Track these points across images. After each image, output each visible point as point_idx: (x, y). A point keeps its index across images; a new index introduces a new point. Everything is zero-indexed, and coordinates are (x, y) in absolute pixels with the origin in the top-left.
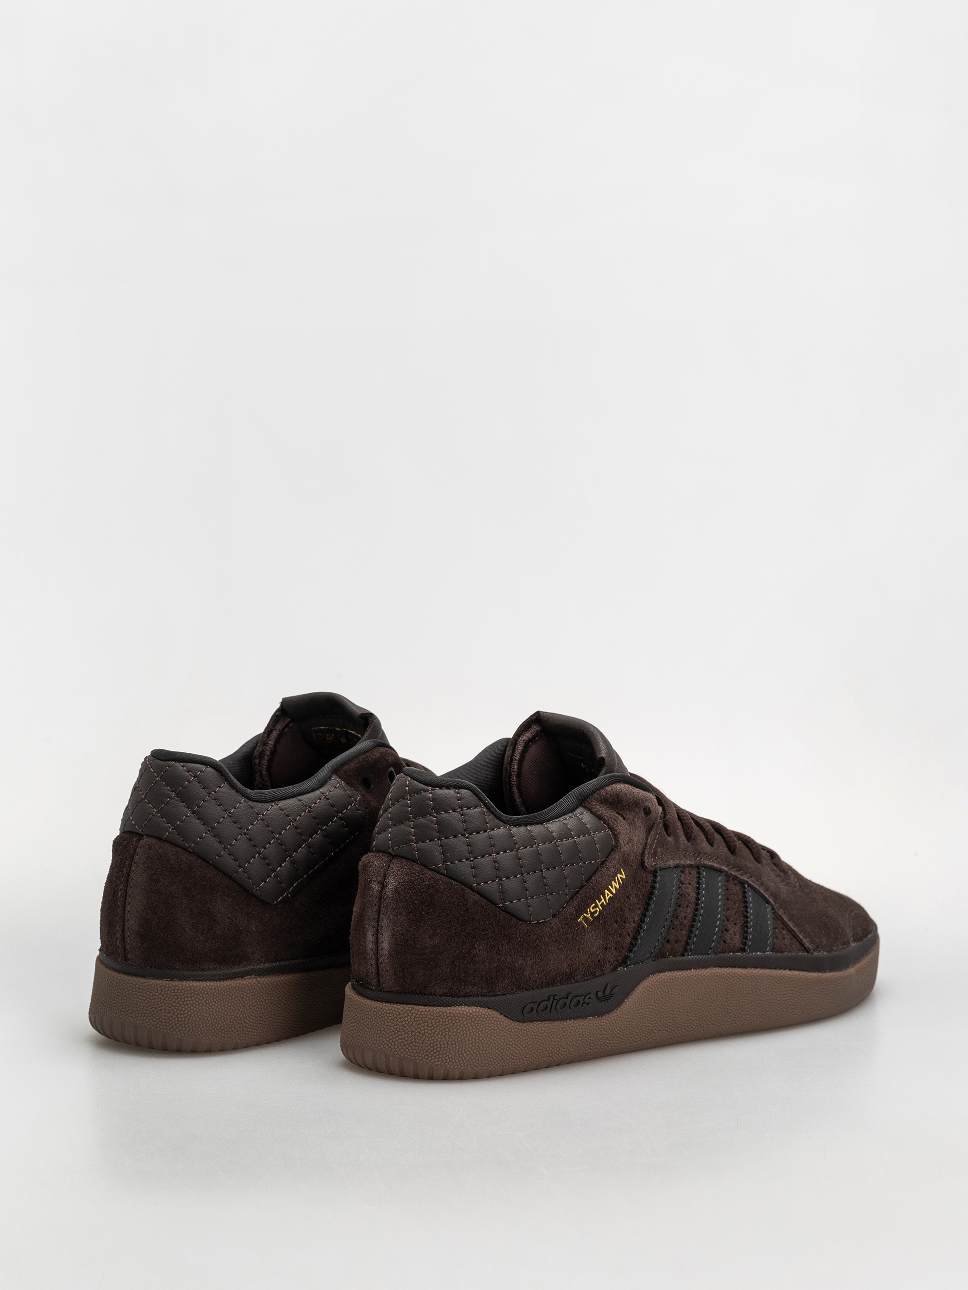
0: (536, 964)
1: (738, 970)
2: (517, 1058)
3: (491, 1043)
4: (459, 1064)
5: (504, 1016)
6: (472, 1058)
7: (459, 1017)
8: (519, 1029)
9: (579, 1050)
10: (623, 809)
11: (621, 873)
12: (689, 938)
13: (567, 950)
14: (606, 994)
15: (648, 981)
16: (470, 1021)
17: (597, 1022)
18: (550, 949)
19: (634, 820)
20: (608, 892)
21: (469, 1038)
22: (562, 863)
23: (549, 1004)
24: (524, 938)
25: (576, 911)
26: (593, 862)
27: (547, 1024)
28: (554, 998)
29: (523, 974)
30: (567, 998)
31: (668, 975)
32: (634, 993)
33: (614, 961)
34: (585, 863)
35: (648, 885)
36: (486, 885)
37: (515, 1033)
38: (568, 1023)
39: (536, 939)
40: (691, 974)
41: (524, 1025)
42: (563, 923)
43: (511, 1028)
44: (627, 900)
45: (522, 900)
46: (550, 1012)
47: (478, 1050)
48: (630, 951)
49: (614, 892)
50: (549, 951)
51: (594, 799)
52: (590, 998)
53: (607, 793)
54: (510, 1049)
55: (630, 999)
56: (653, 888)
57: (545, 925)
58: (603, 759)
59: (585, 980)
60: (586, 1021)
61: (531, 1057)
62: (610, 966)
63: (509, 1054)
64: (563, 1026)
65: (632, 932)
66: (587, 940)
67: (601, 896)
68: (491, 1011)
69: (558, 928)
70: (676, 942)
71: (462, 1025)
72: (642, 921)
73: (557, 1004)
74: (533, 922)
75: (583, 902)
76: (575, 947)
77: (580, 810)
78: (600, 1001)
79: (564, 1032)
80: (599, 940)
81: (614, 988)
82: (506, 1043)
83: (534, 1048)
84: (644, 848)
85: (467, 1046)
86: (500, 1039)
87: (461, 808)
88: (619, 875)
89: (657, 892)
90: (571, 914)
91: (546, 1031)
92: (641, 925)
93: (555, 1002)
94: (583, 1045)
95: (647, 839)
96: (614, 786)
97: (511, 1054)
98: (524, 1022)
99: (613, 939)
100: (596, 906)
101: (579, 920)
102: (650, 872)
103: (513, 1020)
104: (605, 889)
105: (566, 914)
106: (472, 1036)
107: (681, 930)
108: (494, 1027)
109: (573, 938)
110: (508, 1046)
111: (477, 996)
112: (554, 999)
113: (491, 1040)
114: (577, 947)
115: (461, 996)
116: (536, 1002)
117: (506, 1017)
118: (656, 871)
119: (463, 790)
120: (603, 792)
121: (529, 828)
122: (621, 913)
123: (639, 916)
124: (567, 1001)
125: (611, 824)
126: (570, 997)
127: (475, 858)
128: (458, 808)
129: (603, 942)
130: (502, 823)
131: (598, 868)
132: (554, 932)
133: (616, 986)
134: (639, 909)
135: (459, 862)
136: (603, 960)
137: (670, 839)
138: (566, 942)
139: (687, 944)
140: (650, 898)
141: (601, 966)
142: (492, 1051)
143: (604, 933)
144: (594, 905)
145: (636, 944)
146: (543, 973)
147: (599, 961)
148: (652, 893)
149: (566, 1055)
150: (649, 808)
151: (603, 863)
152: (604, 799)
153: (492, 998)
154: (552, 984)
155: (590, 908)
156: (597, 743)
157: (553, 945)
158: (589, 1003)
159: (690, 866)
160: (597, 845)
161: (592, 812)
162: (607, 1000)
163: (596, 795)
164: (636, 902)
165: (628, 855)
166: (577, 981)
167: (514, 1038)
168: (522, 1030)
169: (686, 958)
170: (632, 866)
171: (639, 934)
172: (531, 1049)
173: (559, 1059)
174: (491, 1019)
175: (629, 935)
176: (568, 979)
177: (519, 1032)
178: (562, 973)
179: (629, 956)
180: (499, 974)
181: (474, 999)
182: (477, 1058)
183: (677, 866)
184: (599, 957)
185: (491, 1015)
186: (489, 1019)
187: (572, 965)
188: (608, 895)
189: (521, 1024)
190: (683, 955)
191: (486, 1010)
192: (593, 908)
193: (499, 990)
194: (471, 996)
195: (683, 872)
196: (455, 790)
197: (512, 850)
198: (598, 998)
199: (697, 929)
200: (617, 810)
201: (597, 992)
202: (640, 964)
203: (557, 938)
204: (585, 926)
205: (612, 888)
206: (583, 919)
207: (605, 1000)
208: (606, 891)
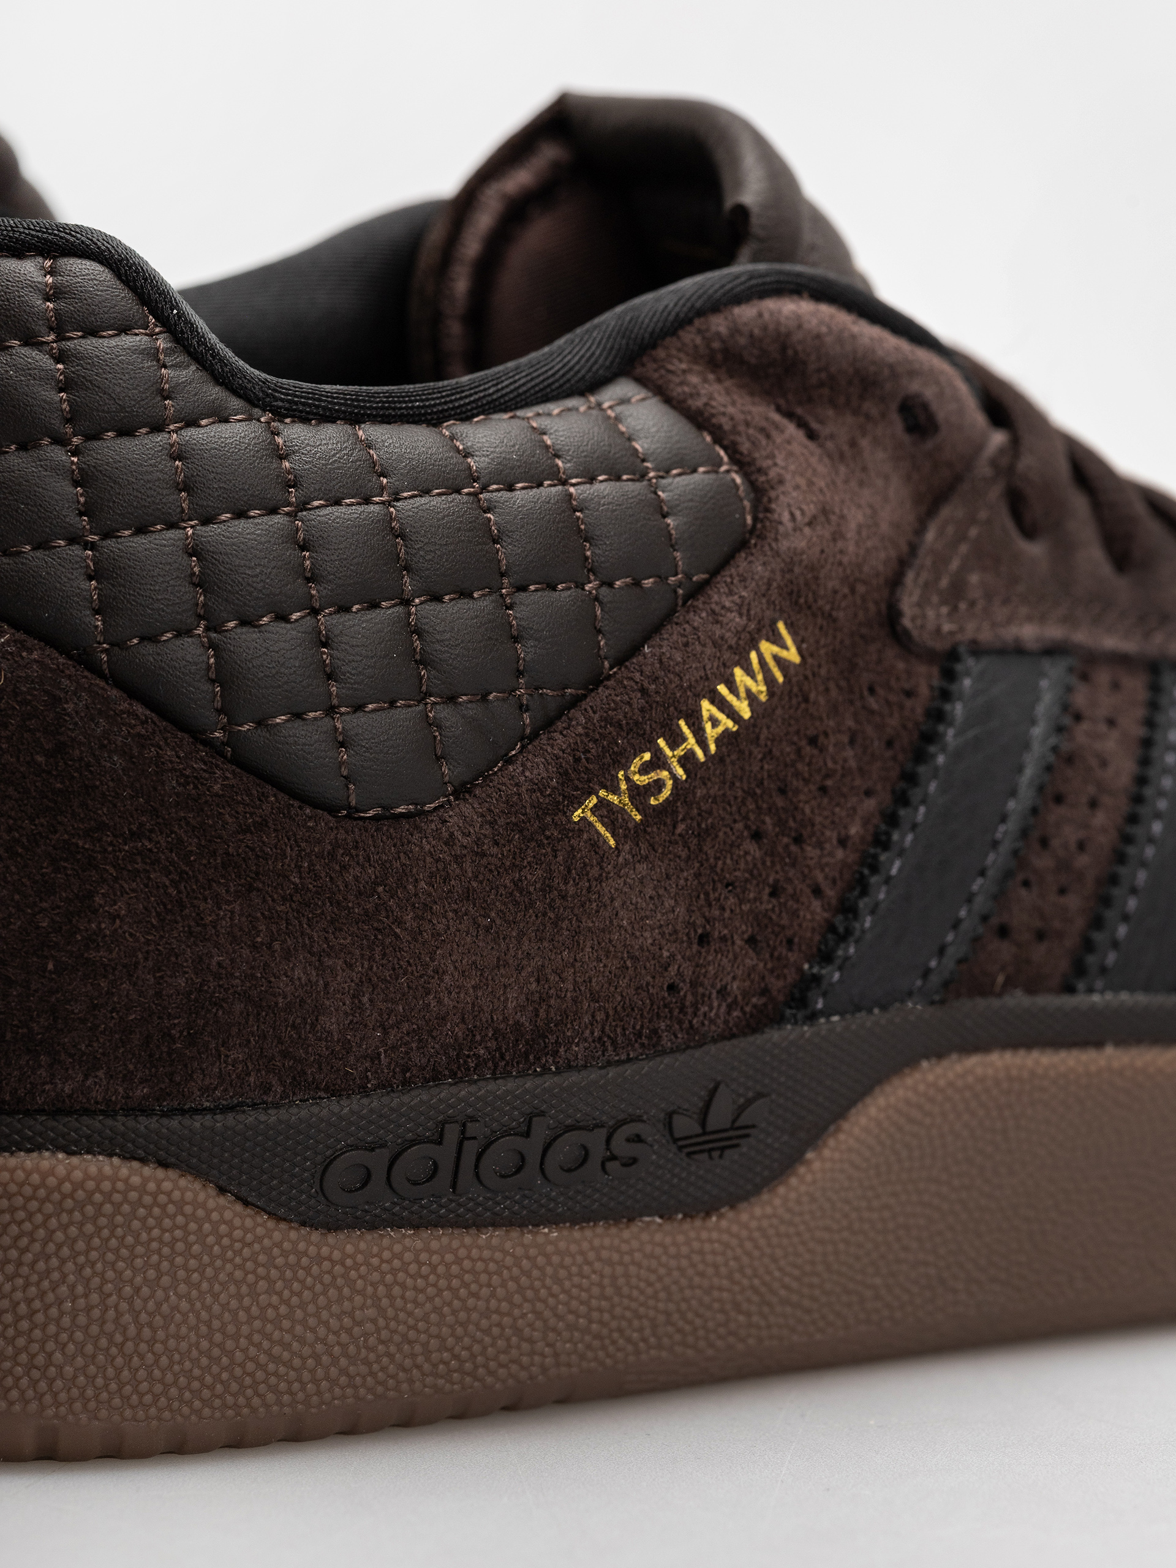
0: (374, 987)
2: (306, 1376)
3: (175, 1308)
4: (30, 1393)
5: (239, 1198)
6: (92, 1369)
7: (28, 1199)
8: (305, 1253)
9: (604, 1348)
10: (810, 400)
11: (777, 640)
12: (1097, 923)
13: (522, 934)
14: (713, 1123)
15: (909, 1081)
16: (77, 1216)
17: (680, 1238)
18: (440, 927)
19: (853, 444)
20: (715, 711)
21: (72, 1288)
22: (502, 575)
23: (445, 1154)
24: (317, 877)
25: (564, 774)
26: (648, 583)
27: (439, 1240)
28: (463, 1132)
29: (313, 1026)
30: (527, 1134)
32: (846, 1126)
33: (745, 994)
34: (610, 585)
35: (917, 707)
36: (150, 648)
37: (289, 1274)
38: (540, 1239)
39: (376, 884)
41: (331, 1239)
42: (501, 821)
43: (267, 1251)
44: (808, 750)
45: (312, 715)
46: (454, 1186)
47: (119, 1338)
48: (826, 958)
49: (746, 714)
50: (436, 935)
51: (679, 350)
52: (638, 1139)
53: (735, 331)
54: (268, 1337)
55: (827, 1153)
56: (938, 716)
57: (417, 827)
58: (742, 211)
59: (609, 1064)
60: (626, 1234)
61: (372, 1374)
62: (729, 1013)
63: (263, 1358)
64: (519, 1251)
65: (834, 881)
66: (612, 900)
67: (682, 723)
68: (172, 1174)
69: (478, 842)
70: (1040, 936)
71: (41, 1233)
72: (882, 842)
73: (479, 1156)
74: (365, 811)
75: (595, 741)
76: (555, 924)
77: (623, 388)
78: (689, 1154)
79: (528, 1274)
80: (669, 903)
81: (749, 1102)
82: (247, 1310)
83: (384, 1334)
84: (903, 564)
85: (66, 1321)
86: (216, 1296)
87: (60, 328)
88: (767, 648)
89: (955, 736)
90: (538, 787)
91: (441, 1269)
92: (875, 857)
93: (471, 1149)
94: (620, 1330)
95: (920, 530)
96: (770, 305)
97: (277, 1360)
98: (332, 1227)
99: (741, 902)
100: (658, 762)
101: (577, 816)
102: (930, 656)
103: (280, 1219)
104: (699, 697)
105: (517, 785)
106: (88, 1280)
107: (1062, 891)
108: (189, 1246)
109: (546, 889)
110: (257, 1324)
111: (109, 1112)
112: (463, 1138)
113: (173, 1298)
114: (565, 924)
115: (41, 1111)
116: (383, 1146)
117: (246, 1203)
118: (953, 655)
119: (72, 260)
120: (719, 324)
121: (364, 432)
122: (780, 802)
123: (866, 822)
124: (532, 1147)
125: (745, 447)
126: (541, 1132)
127: (106, 536)
128: (44, 330)
129: (689, 911)
130: (235, 403)
131: (674, 611)
132: (458, 859)
133: (760, 1095)
134: (868, 793)
135: (33, 549)
136: (694, 984)
137: (1035, 550)
138: (517, 903)
139: (1088, 945)
140: (920, 756)
141: (682, 1010)
142: (184, 1345)
143: (697, 875)
144: (647, 756)
145: (848, 932)
146: (405, 1027)
147: (672, 988)
148: (930, 737)
149: (544, 1370)
150: (925, 407)
151: (697, 591)
152: (726, 351)
153: (174, 1123)
154: (453, 1075)
155: (626, 768)
156: (735, 161)
157: (455, 911)
158: (634, 1161)
159: (1121, 660)
160: (669, 521)
161: (668, 401)
162: (723, 1149)
163: (689, 336)
164: (852, 763)
165: (812, 568)
166: (569, 1067)
167: (286, 1293)
168: (319, 1259)
169: (1079, 1000)
170: (830, 618)
171: (864, 892)
172: (372, 1340)
173: (511, 1382)
174: (171, 1209)
175: (817, 891)
176: (526, 1055)
177: (308, 1270)
178: (496, 1031)
179: (816, 979)
180: (201, 1022)
181: (96, 1123)
182: (110, 1372)
183: (1053, 651)
184: (673, 970)
185: (169, 1194)
186: (163, 1207)
187: (542, 999)
188: (715, 722)
189: (315, 1236)
190: (1070, 989)
191: (147, 1171)
192: (645, 769)
193: (205, 1090)
194: (87, 1112)
195: (1085, 677)
196: (40, 259)
197: (273, 511)
198: (675, 1140)
199: (1134, 891)
200: (782, 402)
201: (670, 1115)
202: (870, 1011)
203: (475, 884)
204: (605, 842)
205: (737, 696)
206: (594, 810)
207: (710, 1150)
208: (706, 706)
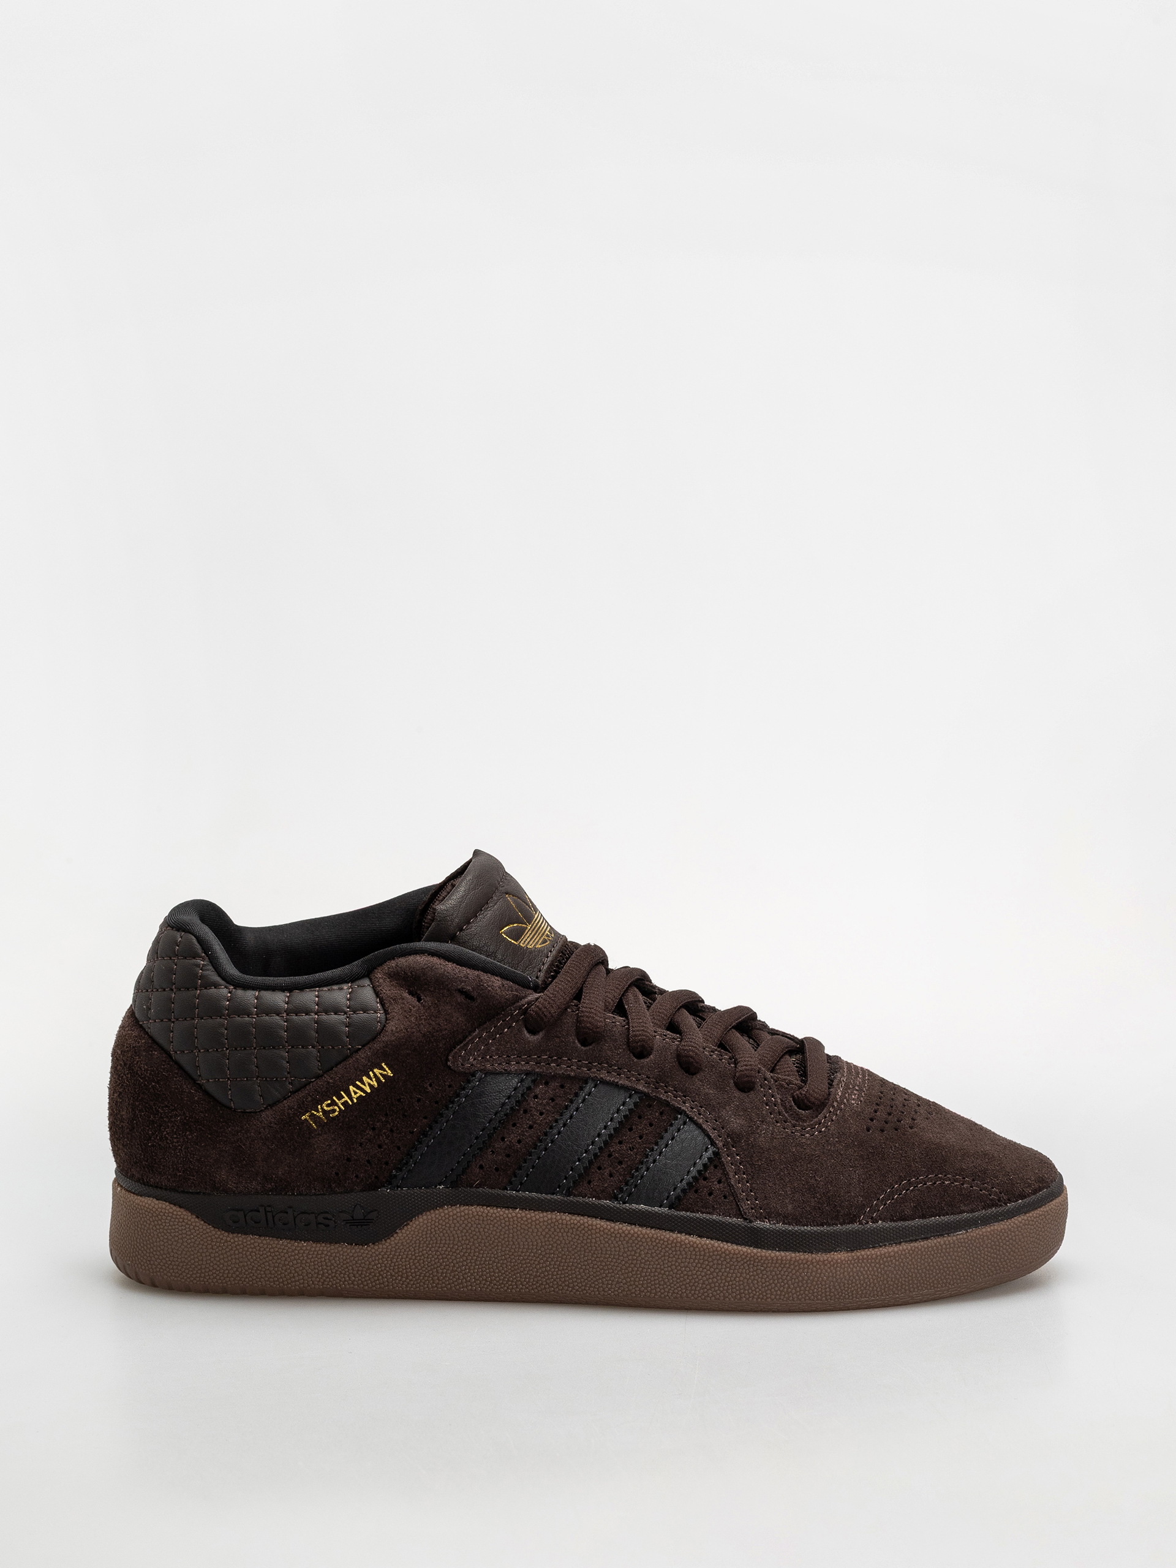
1: (598, 1221)
5: (202, 1220)
8: (223, 1239)
10: (422, 989)
11: (382, 1069)
12: (519, 1168)
13: (283, 1152)
14: (357, 1217)
15: (438, 1212)
19: (435, 1004)
20: (355, 1089)
22: (285, 1042)
23: (262, 1215)
25: (299, 1105)
26: (337, 1048)
31: (475, 1209)
36: (182, 1054)
39: (238, 1132)
40: (514, 1214)
41: (232, 1235)
42: (279, 1118)
43: (211, 1237)
44: (396, 1104)
45: (222, 1080)
48: (401, 1169)
49: (369, 1091)
50: (257, 1150)
52: (328, 1218)
53: (400, 965)
55: (404, 1231)
56: (458, 1094)
57: (252, 1117)
59: (314, 1194)
60: (334, 1248)
62: (359, 1184)
65: (405, 1145)
66: (314, 1144)
67: (344, 1093)
68: (182, 1210)
69: (270, 1123)
70: (497, 1170)
72: (425, 1134)
73: (274, 1217)
74: (236, 1110)
75: (309, 1096)
76: (294, 1150)
77: (361, 982)
78: (350, 1225)
79: (298, 1255)
80: (335, 1147)
81: (371, 1212)
84: (456, 1043)
88: (378, 1071)
89: (465, 1102)
90: (290, 1109)
93: (271, 1215)
95: (472, 1031)
96: (412, 957)
98: (231, 1232)
99: (365, 1149)
100: (334, 1103)
101: (303, 1117)
102: (461, 1074)
103: (214, 1227)
104: (349, 1085)
105: (284, 1108)
106: (160, 1237)
108: (187, 1232)
109: (292, 1139)
111: (167, 1189)
112: (266, 1211)
114: (298, 1151)
116: (242, 1211)
117: (205, 1222)
118: (473, 1075)
120: (396, 963)
122: (383, 1118)
123: (422, 1127)
125: (387, 1005)
126: (291, 1212)
127: (176, 1020)
128: (174, 955)
129: (343, 1150)
131: (347, 1057)
132: (264, 1127)
133: (375, 1211)
136: (345, 1174)
137: (532, 1037)
138: (281, 1142)
139: (514, 1175)
140: (446, 1107)
141: (340, 1181)
143: (348, 1139)
144: (329, 1102)
145: (408, 1162)
147: (337, 1174)
148: (452, 1102)
151: (356, 1051)
152: (395, 972)
155: (322, 1105)
158: (328, 1226)
159: (565, 1077)
160: (347, 1029)
161: (374, 988)
162: (362, 1225)
163: (384, 966)
166: (300, 1194)
168: (228, 1241)
169: (509, 1193)
170: (405, 1062)
171: (417, 1150)
174: (181, 1220)
175: (398, 1149)
176: (284, 1189)
179: (397, 1176)
181: (164, 1193)
183: (526, 1073)
187: (290, 1173)
188: (356, 1093)
189: (226, 1234)
190: (505, 1189)
192: (328, 1105)
197: (220, 1017)
198: (344, 1221)
199: (539, 1158)
200: (411, 989)
201: (340, 1213)
202: (420, 1188)
203: (269, 1136)
204: (312, 1126)
205: (365, 1085)
206: (310, 1116)
207: (357, 1225)
208: (351, 1088)
